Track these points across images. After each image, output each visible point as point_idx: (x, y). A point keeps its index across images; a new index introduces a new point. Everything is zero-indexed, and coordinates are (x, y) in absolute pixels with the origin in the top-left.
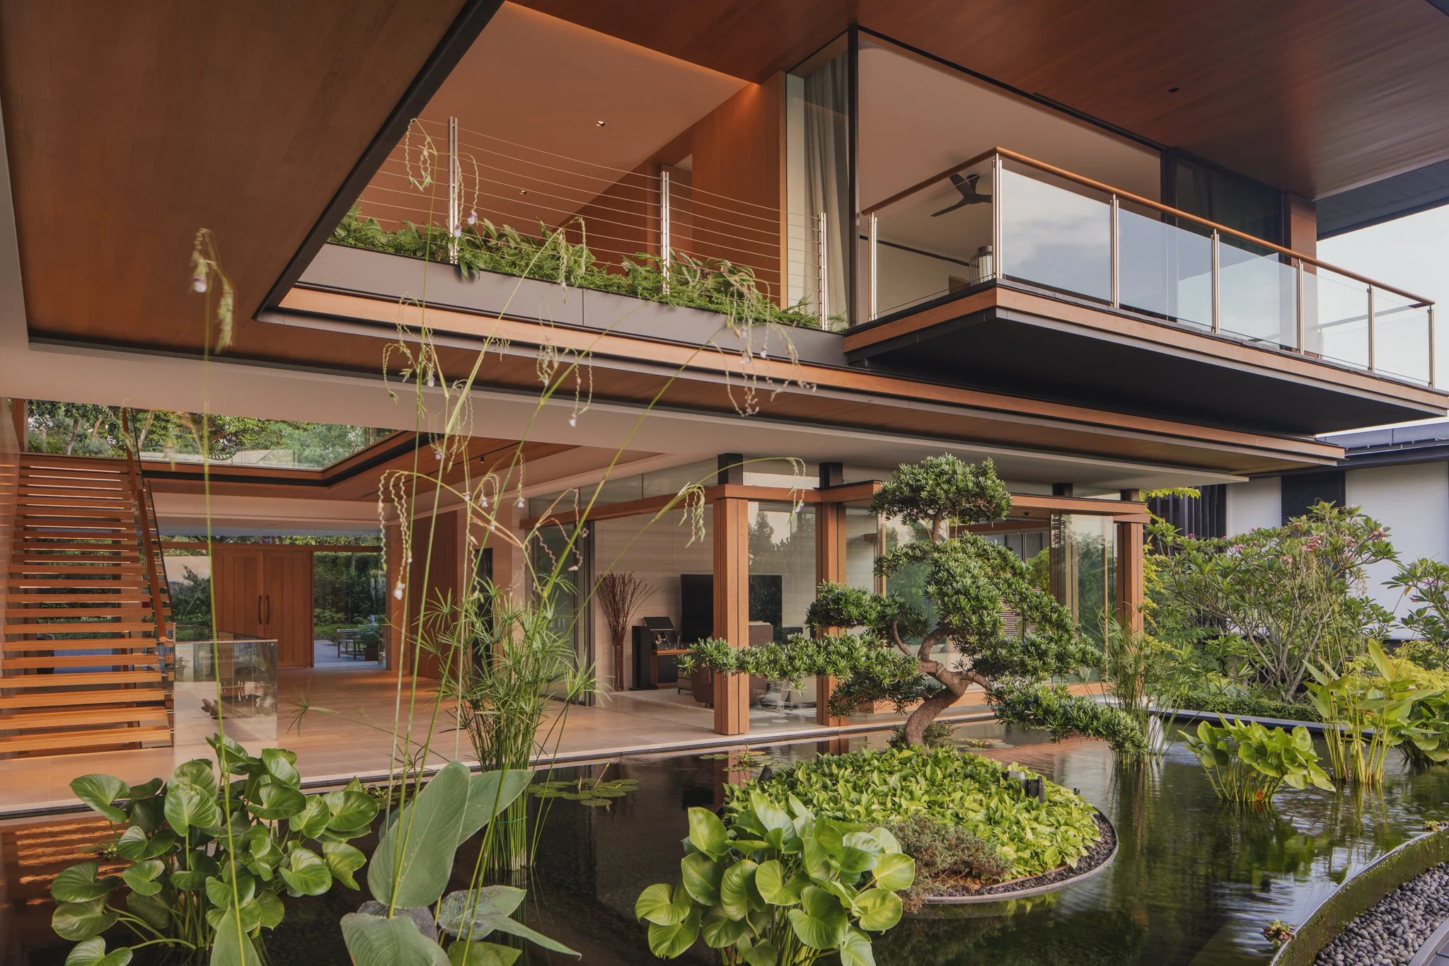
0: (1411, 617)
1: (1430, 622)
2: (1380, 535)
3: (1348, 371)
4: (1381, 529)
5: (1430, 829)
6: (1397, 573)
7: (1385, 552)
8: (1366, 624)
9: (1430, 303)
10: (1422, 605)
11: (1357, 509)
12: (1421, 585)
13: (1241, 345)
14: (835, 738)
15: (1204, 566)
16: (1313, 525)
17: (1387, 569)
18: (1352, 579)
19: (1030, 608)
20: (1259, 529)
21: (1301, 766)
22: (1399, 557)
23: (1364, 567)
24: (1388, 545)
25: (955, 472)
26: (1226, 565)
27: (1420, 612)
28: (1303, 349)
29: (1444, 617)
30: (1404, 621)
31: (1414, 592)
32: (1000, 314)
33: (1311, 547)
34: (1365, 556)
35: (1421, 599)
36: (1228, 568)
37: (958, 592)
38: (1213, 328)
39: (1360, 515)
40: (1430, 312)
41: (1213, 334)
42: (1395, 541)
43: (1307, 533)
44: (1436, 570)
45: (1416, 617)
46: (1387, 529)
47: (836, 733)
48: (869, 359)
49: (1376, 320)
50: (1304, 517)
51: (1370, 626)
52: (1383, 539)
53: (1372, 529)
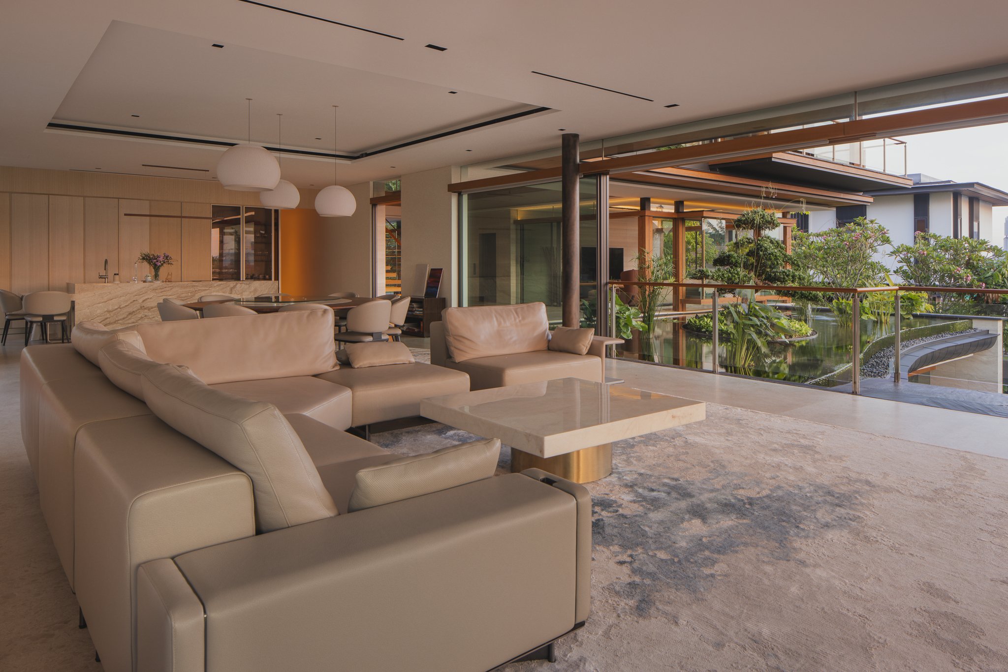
0: (897, 270)
1: (904, 272)
2: (885, 233)
3: (877, 173)
4: (885, 230)
5: (904, 329)
6: (892, 250)
7: (887, 241)
8: (878, 274)
9: (906, 143)
10: (901, 264)
11: (875, 220)
12: (901, 255)
13: (843, 165)
14: (682, 316)
15: (810, 246)
16: (857, 227)
17: (888, 248)
18: (873, 253)
19: (788, 260)
20: (832, 228)
21: (866, 313)
22: (892, 243)
23: (877, 247)
24: (888, 237)
25: (764, 215)
26: (820, 246)
27: (901, 268)
28: (862, 164)
29: (911, 270)
30: (895, 272)
31: (899, 258)
32: (773, 160)
33: (856, 238)
34: (879, 242)
35: (901, 262)
36: (820, 247)
37: (770, 254)
38: (833, 159)
39: (876, 223)
40: (905, 146)
41: (833, 162)
42: (891, 235)
43: (854, 231)
44: (907, 249)
45: (899, 270)
46: (888, 230)
47: (682, 314)
48: (719, 169)
49: (886, 147)
50: (852, 223)
51: (880, 275)
52: (886, 234)
53: (881, 230)
